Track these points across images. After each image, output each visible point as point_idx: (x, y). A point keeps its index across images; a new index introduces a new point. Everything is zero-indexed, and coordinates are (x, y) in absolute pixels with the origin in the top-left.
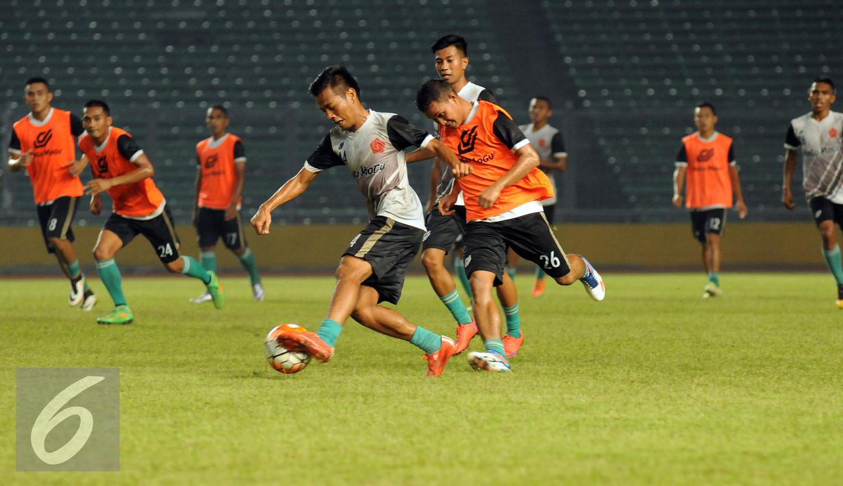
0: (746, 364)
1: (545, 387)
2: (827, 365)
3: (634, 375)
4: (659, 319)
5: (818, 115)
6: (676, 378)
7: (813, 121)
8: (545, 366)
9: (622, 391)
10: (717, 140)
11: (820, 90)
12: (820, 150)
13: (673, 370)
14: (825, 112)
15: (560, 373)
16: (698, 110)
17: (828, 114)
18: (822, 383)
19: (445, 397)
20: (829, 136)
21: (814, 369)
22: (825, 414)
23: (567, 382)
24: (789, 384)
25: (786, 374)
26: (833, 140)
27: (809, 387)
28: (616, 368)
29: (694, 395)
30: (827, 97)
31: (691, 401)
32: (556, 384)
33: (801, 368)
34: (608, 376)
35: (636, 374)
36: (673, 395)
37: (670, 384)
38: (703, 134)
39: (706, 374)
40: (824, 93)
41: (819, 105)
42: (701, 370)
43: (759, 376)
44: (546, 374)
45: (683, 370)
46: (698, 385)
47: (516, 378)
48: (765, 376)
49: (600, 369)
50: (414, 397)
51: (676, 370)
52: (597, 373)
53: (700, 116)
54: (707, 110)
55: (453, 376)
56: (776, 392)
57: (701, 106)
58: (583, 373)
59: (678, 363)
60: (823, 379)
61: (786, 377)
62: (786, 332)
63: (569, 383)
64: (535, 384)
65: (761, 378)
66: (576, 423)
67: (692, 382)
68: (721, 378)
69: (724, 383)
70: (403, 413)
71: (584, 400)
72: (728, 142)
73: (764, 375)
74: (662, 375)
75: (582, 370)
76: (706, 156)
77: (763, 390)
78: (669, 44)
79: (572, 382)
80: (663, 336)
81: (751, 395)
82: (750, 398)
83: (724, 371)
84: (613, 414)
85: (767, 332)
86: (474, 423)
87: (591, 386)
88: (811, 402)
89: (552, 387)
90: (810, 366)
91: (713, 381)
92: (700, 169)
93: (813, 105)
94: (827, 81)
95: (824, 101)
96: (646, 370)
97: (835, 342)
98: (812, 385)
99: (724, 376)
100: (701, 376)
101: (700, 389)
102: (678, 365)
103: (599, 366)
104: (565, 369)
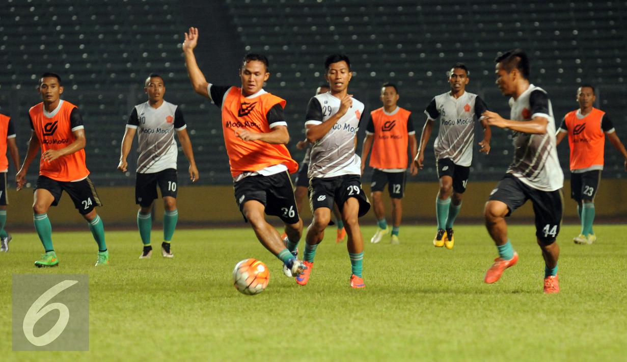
0: (395, 301)
1: (227, 322)
2: (462, 301)
3: (302, 312)
4: (324, 264)
5: (455, 93)
6: (337, 313)
7: (452, 98)
8: (228, 305)
9: (292, 324)
10: (398, 113)
11: (457, 74)
12: (456, 121)
13: (335, 307)
14: (461, 91)
15: (240, 310)
16: (384, 89)
17: (463, 93)
18: (457, 316)
19: (143, 332)
20: (464, 110)
21: (451, 304)
22: (459, 342)
23: (246, 318)
24: (430, 317)
25: (427, 309)
26: (467, 114)
27: (447, 319)
28: (287, 306)
29: (352, 327)
30: (463, 79)
31: (349, 333)
32: (237, 320)
33: (441, 304)
34: (281, 312)
35: (304, 311)
36: (335, 327)
37: (332, 319)
38: (388, 109)
39: (362, 309)
40: (461, 76)
41: (458, 85)
42: (359, 306)
43: (406, 311)
44: (229, 311)
45: (343, 307)
46: (356, 319)
47: (203, 315)
48: (411, 311)
49: (274, 306)
50: (117, 333)
51: (337, 307)
52: (271, 310)
53: (385, 94)
54: (391, 89)
55: (151, 314)
56: (420, 324)
57: (386, 86)
58: (259, 310)
59: (339, 301)
60: (458, 313)
61: (427, 311)
62: (428, 274)
63: (248, 319)
64: (219, 320)
65: (407, 313)
66: (253, 352)
67: (350, 316)
68: (374, 313)
69: (376, 317)
70: (109, 346)
71: (260, 333)
72: (407, 114)
73: (409, 310)
74: (325, 311)
75: (259, 307)
76: (389, 126)
77: (409, 323)
78: (332, 34)
79: (251, 318)
80: (327, 279)
81: (399, 327)
82: (398, 330)
83: (377, 306)
84: (284, 344)
85: (414, 274)
86: (168, 353)
87: (266, 321)
88: (448, 332)
89: (234, 323)
90: (448, 302)
91: (368, 315)
92: (384, 138)
93: (452, 86)
94: (463, 67)
95: (461, 82)
96: (312, 307)
97: (468, 282)
98: (449, 318)
99: (377, 311)
100: (357, 311)
101: (357, 323)
102: (339, 303)
103: (273, 304)
104: (245, 307)
